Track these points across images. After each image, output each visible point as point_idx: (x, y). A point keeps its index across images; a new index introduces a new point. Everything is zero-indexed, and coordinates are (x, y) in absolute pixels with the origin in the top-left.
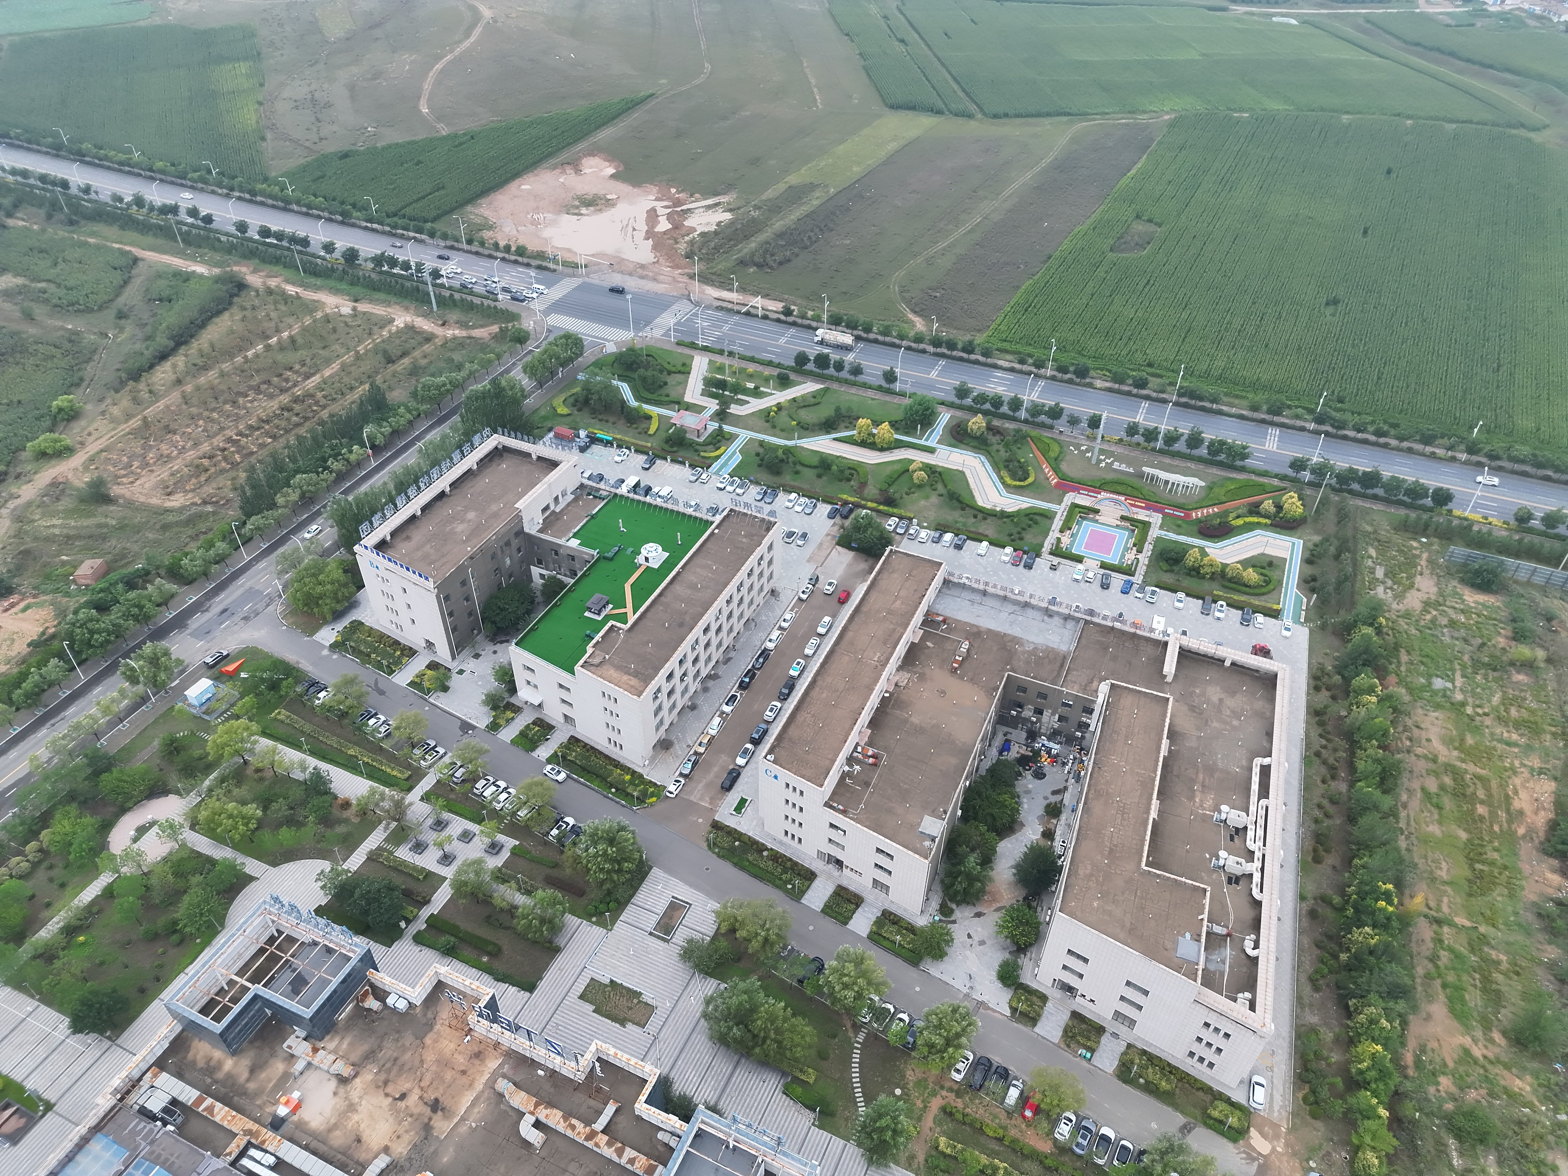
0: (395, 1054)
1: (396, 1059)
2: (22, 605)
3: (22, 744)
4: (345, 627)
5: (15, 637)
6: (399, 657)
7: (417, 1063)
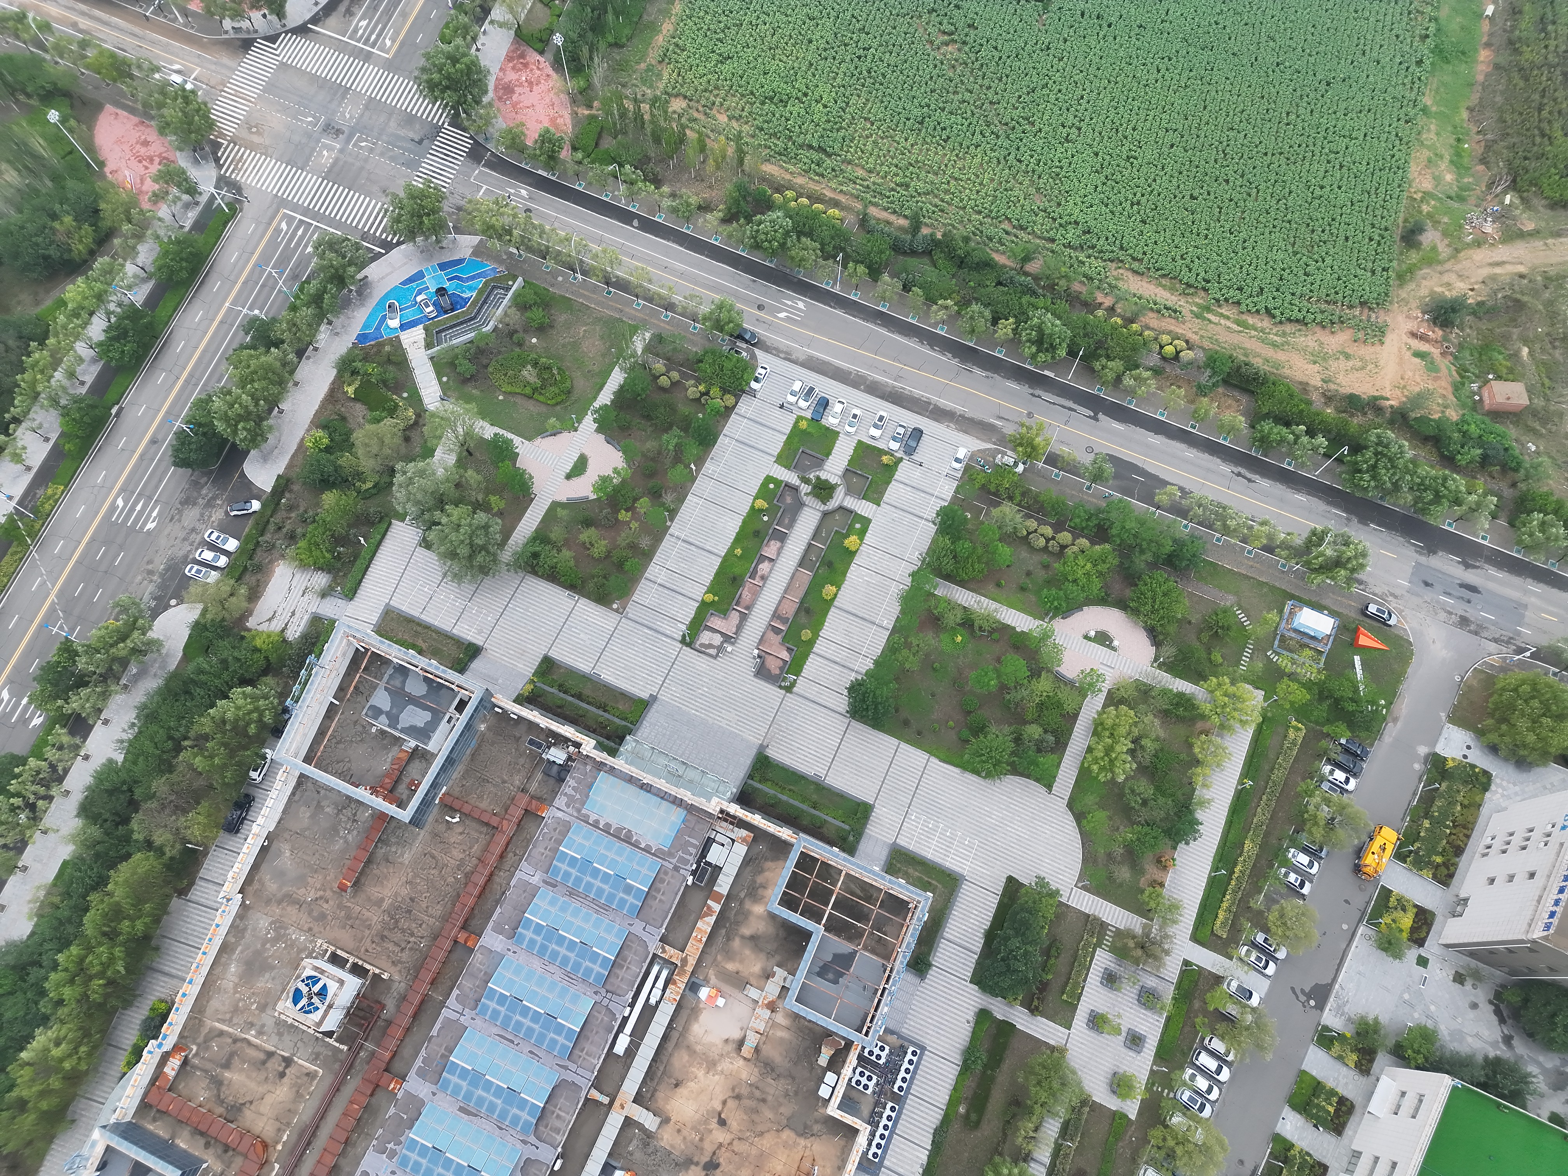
0: (770, 1098)
1: (764, 1101)
2: (1424, 347)
3: (1206, 456)
4: (1473, 766)
5: (1370, 367)
6: (1430, 863)
7: (760, 1128)
